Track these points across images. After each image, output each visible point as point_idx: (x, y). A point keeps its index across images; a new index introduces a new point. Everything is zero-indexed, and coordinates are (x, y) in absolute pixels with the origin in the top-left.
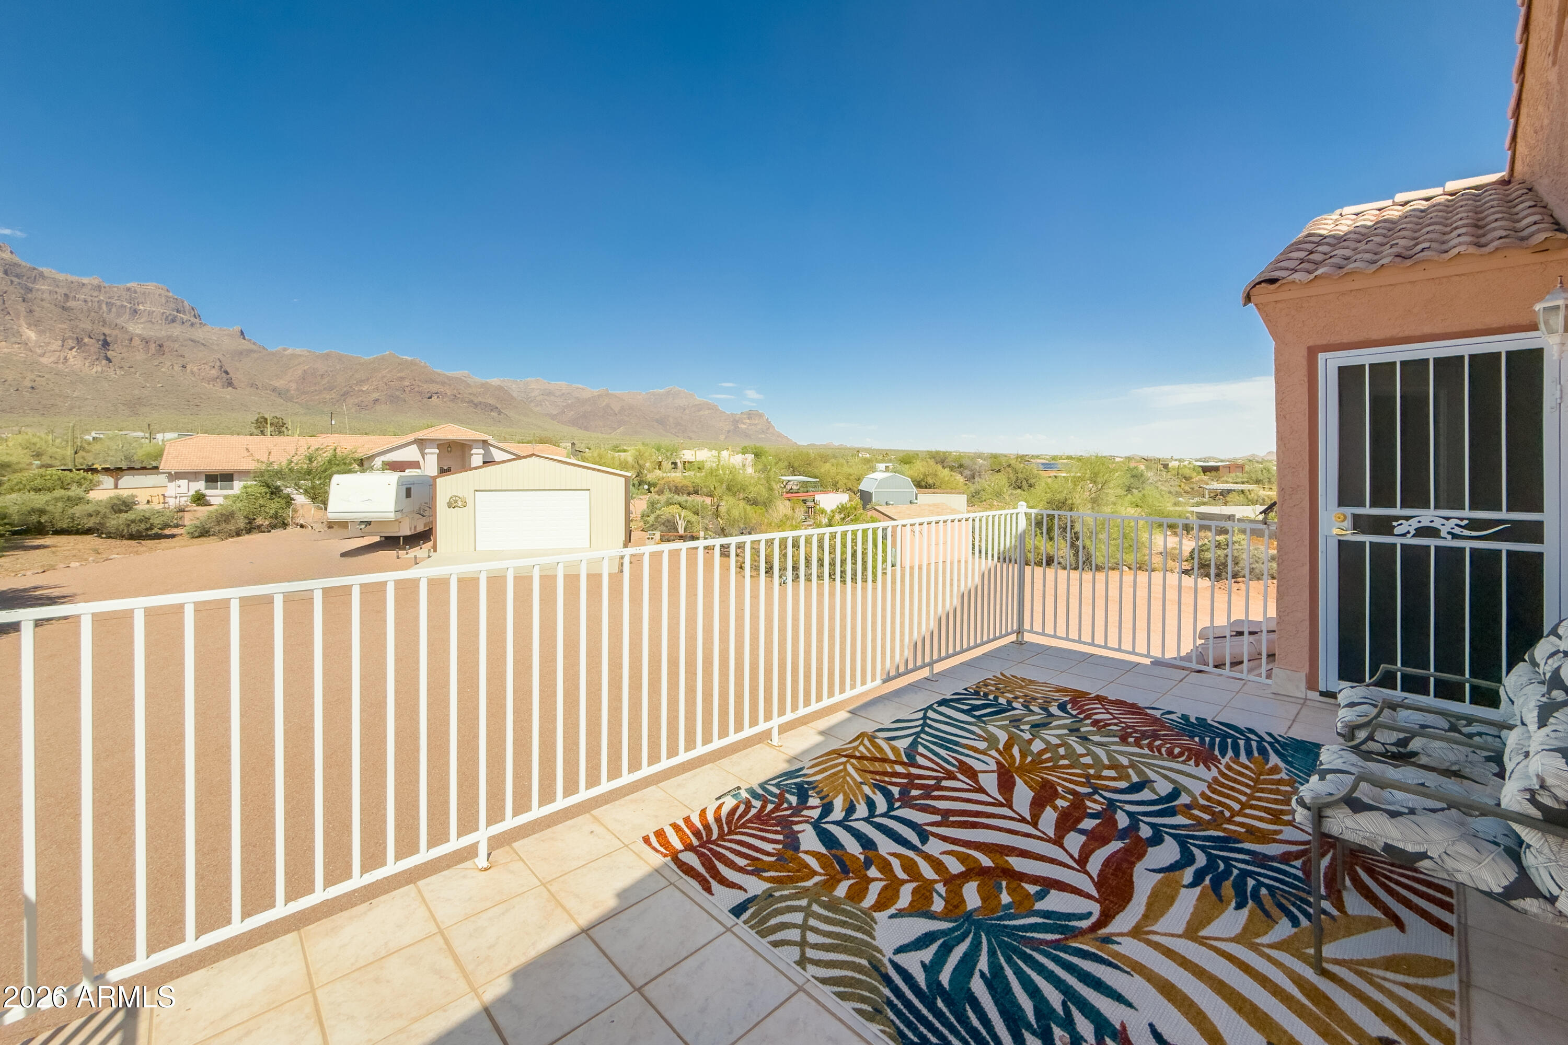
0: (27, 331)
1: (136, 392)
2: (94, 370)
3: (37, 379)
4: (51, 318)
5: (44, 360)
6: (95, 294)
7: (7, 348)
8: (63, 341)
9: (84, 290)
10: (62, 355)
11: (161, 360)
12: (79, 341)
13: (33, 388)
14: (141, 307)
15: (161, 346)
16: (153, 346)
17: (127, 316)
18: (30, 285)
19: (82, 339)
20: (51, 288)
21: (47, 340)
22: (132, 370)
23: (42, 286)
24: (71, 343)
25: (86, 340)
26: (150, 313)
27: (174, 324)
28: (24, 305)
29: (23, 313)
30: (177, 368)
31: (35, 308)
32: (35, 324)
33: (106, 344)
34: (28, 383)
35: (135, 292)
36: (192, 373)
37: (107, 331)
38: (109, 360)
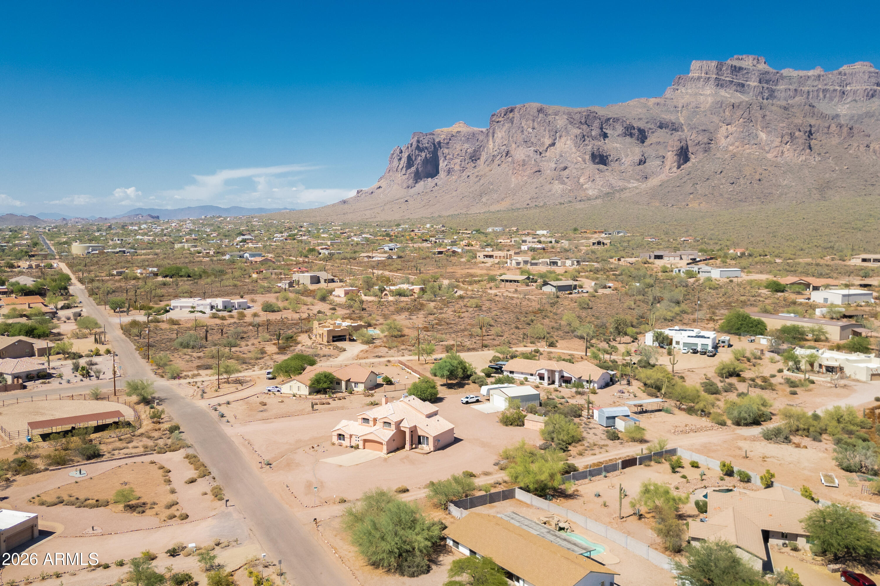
0: (761, 133)
1: (827, 176)
2: (800, 160)
3: (764, 172)
4: (776, 119)
5: (770, 156)
6: (816, 83)
7: (749, 149)
8: (782, 137)
9: (809, 82)
10: (781, 148)
11: (850, 142)
12: (792, 135)
13: (760, 180)
14: (848, 88)
15: (850, 129)
16: (845, 130)
17: (836, 100)
18: (774, 87)
19: (794, 133)
20: (787, 86)
21: (772, 139)
22: (827, 155)
23: (781, 87)
24: (787, 138)
25: (797, 133)
26: (855, 92)
27: (874, 99)
28: (761, 112)
29: (760, 119)
30: (862, 148)
31: (767, 113)
32: (766, 127)
33: (811, 133)
34: (757, 177)
35: (845, 74)
36: (875, 152)
37: (813, 122)
38: (810, 148)
